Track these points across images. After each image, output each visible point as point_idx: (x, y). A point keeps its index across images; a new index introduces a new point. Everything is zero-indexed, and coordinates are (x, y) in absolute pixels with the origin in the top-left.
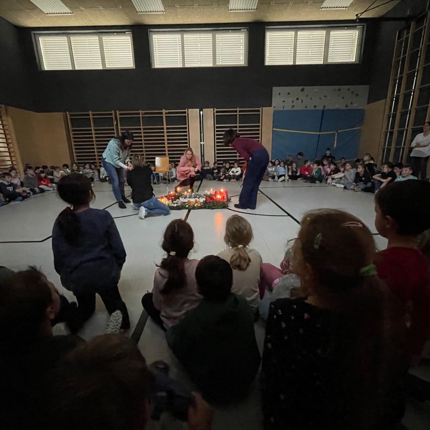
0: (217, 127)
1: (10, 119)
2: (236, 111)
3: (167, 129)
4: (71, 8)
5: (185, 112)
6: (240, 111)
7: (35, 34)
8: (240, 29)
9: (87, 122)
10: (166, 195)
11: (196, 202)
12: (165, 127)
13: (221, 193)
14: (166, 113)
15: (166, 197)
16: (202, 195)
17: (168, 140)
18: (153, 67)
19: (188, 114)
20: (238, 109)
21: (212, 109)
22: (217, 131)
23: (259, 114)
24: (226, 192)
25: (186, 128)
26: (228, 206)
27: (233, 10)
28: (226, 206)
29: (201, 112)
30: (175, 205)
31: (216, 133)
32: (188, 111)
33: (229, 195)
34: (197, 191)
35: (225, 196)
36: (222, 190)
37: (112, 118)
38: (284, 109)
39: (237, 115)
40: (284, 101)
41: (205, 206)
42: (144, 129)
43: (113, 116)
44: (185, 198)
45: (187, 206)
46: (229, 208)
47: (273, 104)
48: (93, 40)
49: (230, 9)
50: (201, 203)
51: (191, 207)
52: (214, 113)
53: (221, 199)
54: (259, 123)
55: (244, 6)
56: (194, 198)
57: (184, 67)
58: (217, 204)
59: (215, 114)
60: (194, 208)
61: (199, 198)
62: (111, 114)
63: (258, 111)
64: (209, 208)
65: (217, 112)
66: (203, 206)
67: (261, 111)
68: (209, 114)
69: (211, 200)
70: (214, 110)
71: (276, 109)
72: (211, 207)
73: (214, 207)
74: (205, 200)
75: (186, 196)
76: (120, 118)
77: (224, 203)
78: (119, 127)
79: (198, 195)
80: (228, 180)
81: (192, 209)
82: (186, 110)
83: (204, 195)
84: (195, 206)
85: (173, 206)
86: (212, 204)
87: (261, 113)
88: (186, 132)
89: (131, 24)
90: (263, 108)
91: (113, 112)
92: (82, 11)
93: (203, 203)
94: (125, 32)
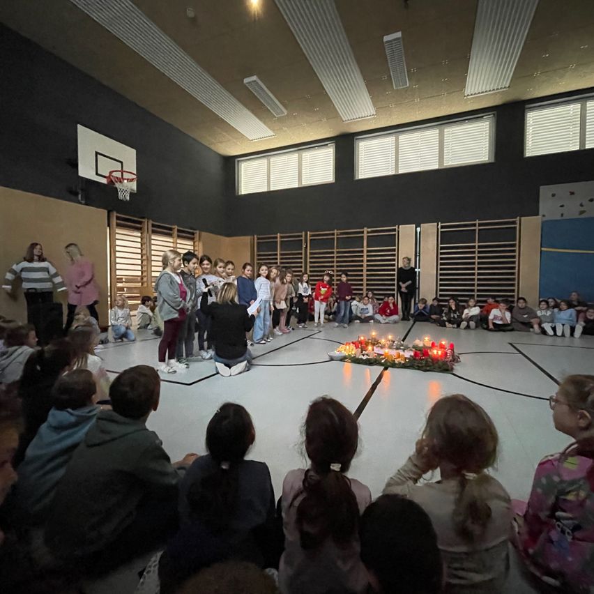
0: (442, 248)
1: (201, 244)
2: (475, 225)
3: (368, 251)
4: (273, 130)
5: (394, 230)
6: (480, 225)
7: (238, 161)
8: (482, 117)
9: (273, 246)
10: (354, 341)
11: (399, 356)
12: (365, 249)
13: (442, 347)
14: (368, 232)
15: (353, 343)
16: (411, 346)
17: (368, 266)
18: (357, 178)
19: (398, 232)
20: (477, 222)
21: (436, 224)
22: (442, 254)
23: (515, 228)
24: (452, 346)
25: (394, 250)
26: (452, 369)
27: (472, 95)
28: (450, 368)
29: (418, 229)
30: (365, 358)
31: (440, 256)
32: (398, 227)
33: (456, 351)
34: (403, 340)
35: (449, 351)
36: (443, 343)
37: (302, 240)
38: (563, 218)
39: (475, 230)
40: (562, 206)
41: (412, 364)
42: (338, 252)
43: (303, 238)
44: (382, 348)
45: (383, 361)
46: (454, 372)
47: (541, 212)
48: (292, 158)
49: (466, 95)
50: (406, 358)
51: (389, 364)
52: (438, 229)
53: (441, 356)
54: (515, 240)
55: (488, 87)
56: (397, 349)
57: (397, 173)
58: (433, 364)
59: (440, 230)
60: (394, 365)
61: (404, 350)
62: (301, 236)
63: (514, 223)
64: (418, 369)
65: (442, 227)
66: (408, 365)
67: (518, 222)
68: (430, 230)
69: (424, 356)
70: (438, 225)
71: (545, 219)
72: (422, 367)
73: (428, 368)
74: (412, 354)
75: (385, 345)
76: (311, 240)
77: (445, 363)
78: (308, 251)
79: (402, 345)
80: (455, 326)
81: (390, 367)
82: (396, 227)
83: (414, 347)
84: (396, 361)
85: (361, 359)
86: (424, 362)
87: (518, 226)
88: (394, 255)
89: (336, 135)
90: (523, 218)
91: (303, 233)
92: (285, 131)
93: (409, 359)
94: (327, 145)
